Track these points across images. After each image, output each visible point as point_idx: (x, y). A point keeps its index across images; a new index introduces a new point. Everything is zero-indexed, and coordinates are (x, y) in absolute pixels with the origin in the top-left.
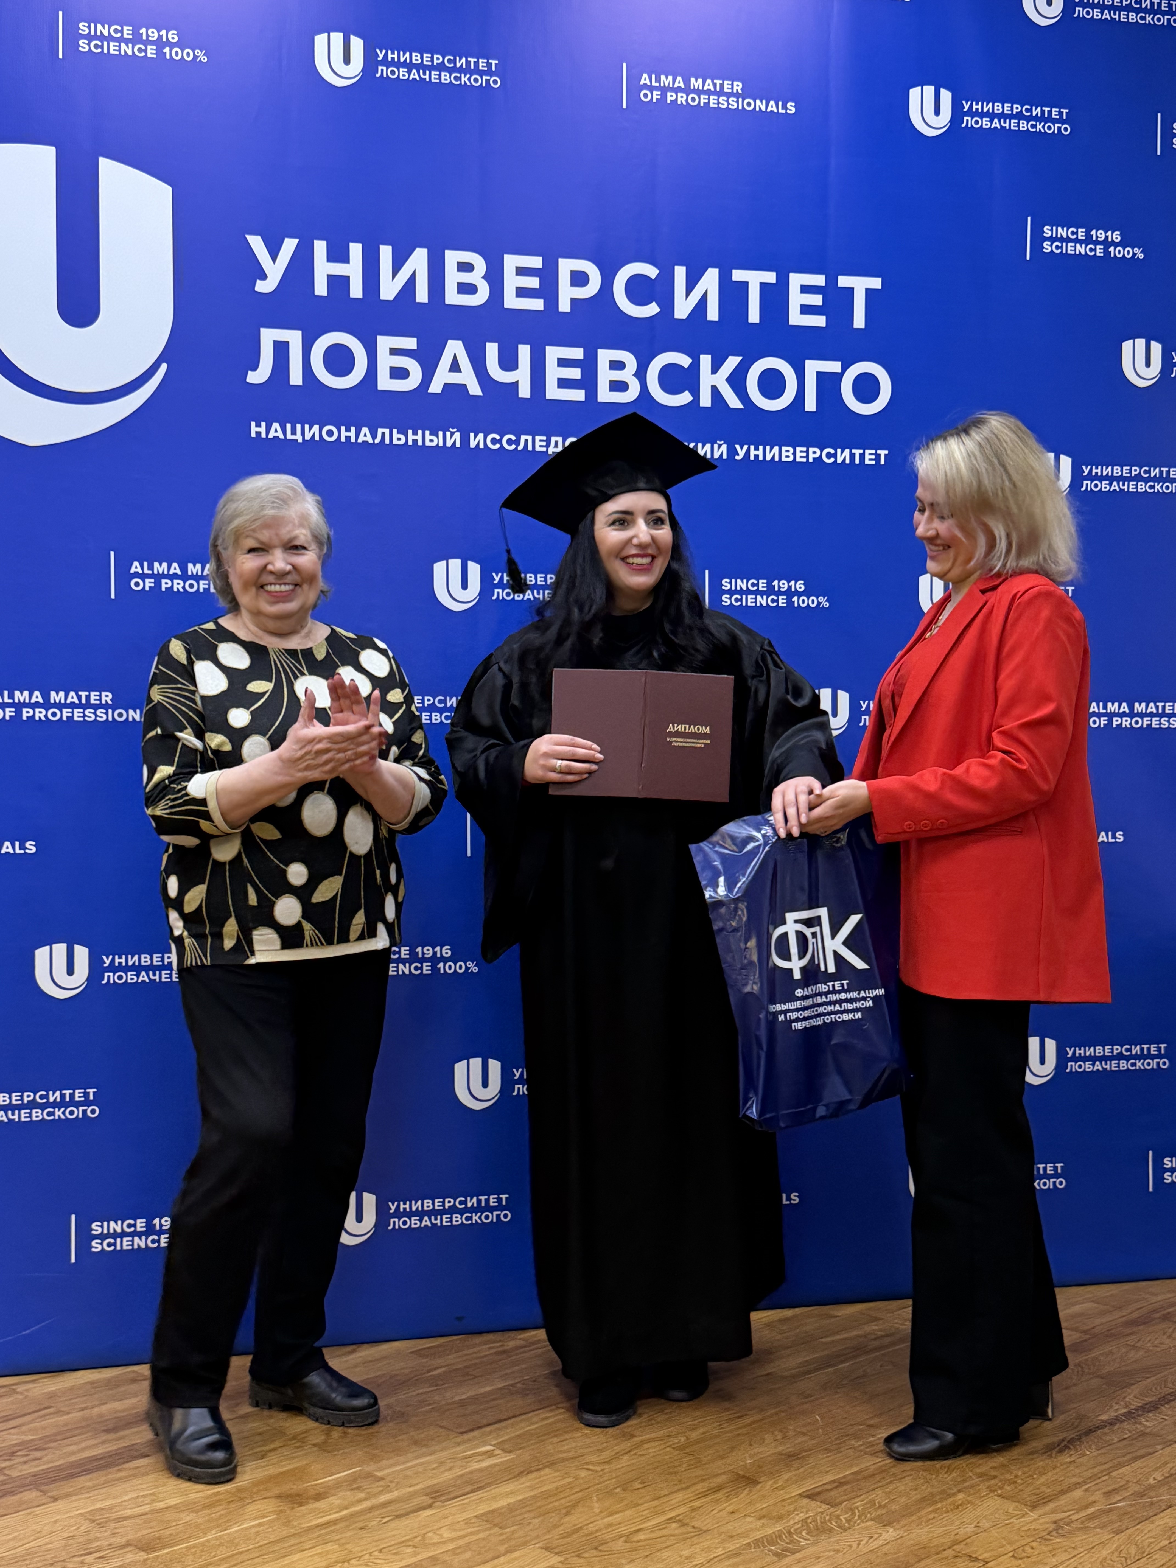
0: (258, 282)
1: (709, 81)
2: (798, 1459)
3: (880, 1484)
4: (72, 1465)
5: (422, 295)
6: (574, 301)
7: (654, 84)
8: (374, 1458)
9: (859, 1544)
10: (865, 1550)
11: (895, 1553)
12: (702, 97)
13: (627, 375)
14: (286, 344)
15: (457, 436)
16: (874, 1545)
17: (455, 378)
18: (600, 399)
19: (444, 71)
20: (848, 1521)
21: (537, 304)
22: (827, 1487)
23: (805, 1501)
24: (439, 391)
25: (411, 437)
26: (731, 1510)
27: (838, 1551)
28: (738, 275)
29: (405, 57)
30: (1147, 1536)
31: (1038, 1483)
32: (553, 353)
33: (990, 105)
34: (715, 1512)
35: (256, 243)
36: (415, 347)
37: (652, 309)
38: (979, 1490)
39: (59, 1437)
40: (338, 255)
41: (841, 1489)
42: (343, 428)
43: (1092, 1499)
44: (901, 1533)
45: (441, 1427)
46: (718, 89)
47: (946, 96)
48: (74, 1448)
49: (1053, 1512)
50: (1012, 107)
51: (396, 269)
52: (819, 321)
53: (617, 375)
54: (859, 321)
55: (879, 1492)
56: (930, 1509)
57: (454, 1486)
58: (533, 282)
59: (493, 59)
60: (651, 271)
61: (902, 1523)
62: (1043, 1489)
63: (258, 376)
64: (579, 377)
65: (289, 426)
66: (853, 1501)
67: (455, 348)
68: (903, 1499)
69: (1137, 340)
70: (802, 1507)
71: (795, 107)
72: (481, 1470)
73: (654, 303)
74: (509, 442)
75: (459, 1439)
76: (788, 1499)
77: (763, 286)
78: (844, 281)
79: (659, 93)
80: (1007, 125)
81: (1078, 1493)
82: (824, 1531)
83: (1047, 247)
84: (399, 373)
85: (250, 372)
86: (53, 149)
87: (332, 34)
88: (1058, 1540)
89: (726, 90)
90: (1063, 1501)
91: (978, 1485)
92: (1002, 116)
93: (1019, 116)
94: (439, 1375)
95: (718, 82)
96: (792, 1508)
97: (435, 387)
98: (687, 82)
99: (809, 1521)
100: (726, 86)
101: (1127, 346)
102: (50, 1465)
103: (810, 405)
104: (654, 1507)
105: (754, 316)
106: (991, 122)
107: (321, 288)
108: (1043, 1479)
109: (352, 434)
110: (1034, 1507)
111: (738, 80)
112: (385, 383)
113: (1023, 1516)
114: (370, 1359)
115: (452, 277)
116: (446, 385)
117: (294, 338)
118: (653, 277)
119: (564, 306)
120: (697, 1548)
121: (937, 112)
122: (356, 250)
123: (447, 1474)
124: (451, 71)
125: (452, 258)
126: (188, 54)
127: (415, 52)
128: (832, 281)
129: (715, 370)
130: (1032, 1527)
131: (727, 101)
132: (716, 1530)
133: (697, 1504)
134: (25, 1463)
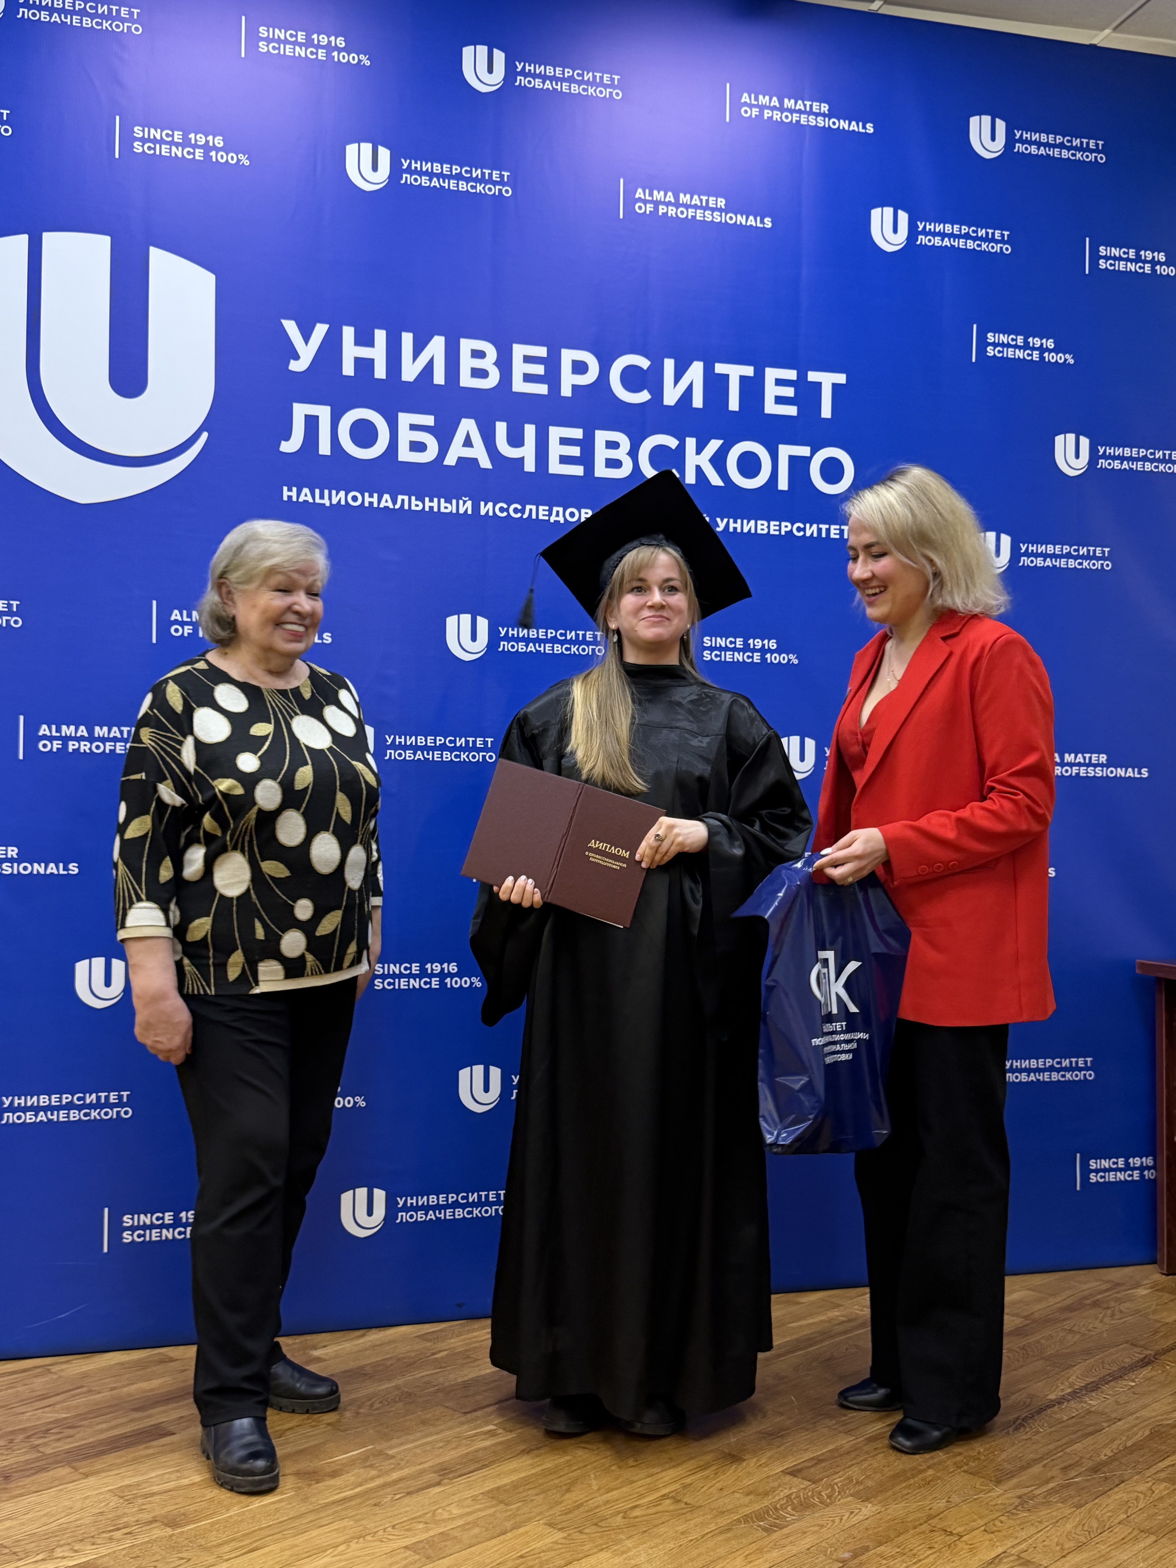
0: (292, 361)
1: (696, 197)
2: (778, 1437)
3: (855, 1461)
4: (102, 1443)
5: (439, 378)
6: (575, 387)
7: (648, 198)
8: (386, 1437)
9: (841, 1519)
10: (848, 1525)
11: (875, 1528)
12: (690, 210)
13: (621, 454)
14: (317, 418)
15: (469, 504)
16: (855, 1520)
17: (468, 453)
18: (597, 474)
19: (462, 180)
20: (829, 1497)
21: (542, 389)
22: (807, 1464)
23: (788, 1478)
24: (453, 464)
25: (428, 504)
26: (720, 1487)
27: (822, 1526)
28: (720, 368)
29: (427, 166)
30: (1105, 1510)
31: (999, 1459)
32: (555, 433)
33: (942, 225)
34: (705, 1488)
35: (291, 327)
36: (432, 424)
37: (644, 396)
38: (947, 1467)
39: (90, 1416)
40: (364, 339)
41: (819, 1466)
42: (366, 495)
43: (1050, 1474)
44: (878, 1508)
45: (447, 1407)
46: (704, 204)
47: (903, 216)
48: (104, 1426)
49: (1016, 1487)
50: (960, 229)
51: (417, 353)
52: (791, 411)
53: (613, 454)
54: (826, 412)
55: (855, 1469)
56: (904, 1485)
57: (460, 1464)
58: (539, 369)
59: (505, 171)
60: (644, 363)
61: (879, 1498)
62: (1005, 1465)
63: (291, 445)
64: (578, 454)
65: (317, 491)
66: (832, 1478)
67: (468, 426)
68: (878, 1476)
69: (1068, 435)
70: (786, 1484)
71: (772, 222)
72: (485, 1449)
73: (646, 391)
74: (516, 511)
75: (463, 1419)
76: (773, 1476)
77: (743, 379)
78: (813, 376)
79: (652, 206)
80: (956, 244)
81: (1037, 1469)
82: (808, 1507)
83: (990, 352)
84: (418, 447)
85: (283, 443)
86: (108, 239)
87: (362, 144)
88: (1025, 1515)
89: (711, 205)
90: (1024, 1477)
91: (946, 1462)
92: (952, 236)
93: (967, 236)
94: (442, 1358)
95: (704, 198)
96: (776, 1484)
97: (450, 460)
98: (677, 197)
99: (793, 1497)
100: (711, 202)
101: (1059, 439)
102: (83, 1442)
103: (783, 484)
104: (649, 1484)
105: (734, 404)
106: (942, 240)
107: (348, 369)
108: (1004, 1456)
109: (375, 500)
110: (998, 1482)
111: (721, 197)
112: (405, 455)
113: (990, 1491)
114: (378, 1343)
115: (467, 363)
116: (460, 459)
117: (323, 413)
118: (645, 368)
119: (566, 391)
120: (692, 1523)
121: (895, 230)
122: (380, 336)
123: (453, 1452)
124: (468, 180)
125: (467, 345)
126: (232, 158)
127: (436, 162)
128: (802, 376)
129: (699, 451)
130: (999, 1502)
131: (712, 215)
132: (707, 1506)
133: (688, 1481)
134: (59, 1440)
